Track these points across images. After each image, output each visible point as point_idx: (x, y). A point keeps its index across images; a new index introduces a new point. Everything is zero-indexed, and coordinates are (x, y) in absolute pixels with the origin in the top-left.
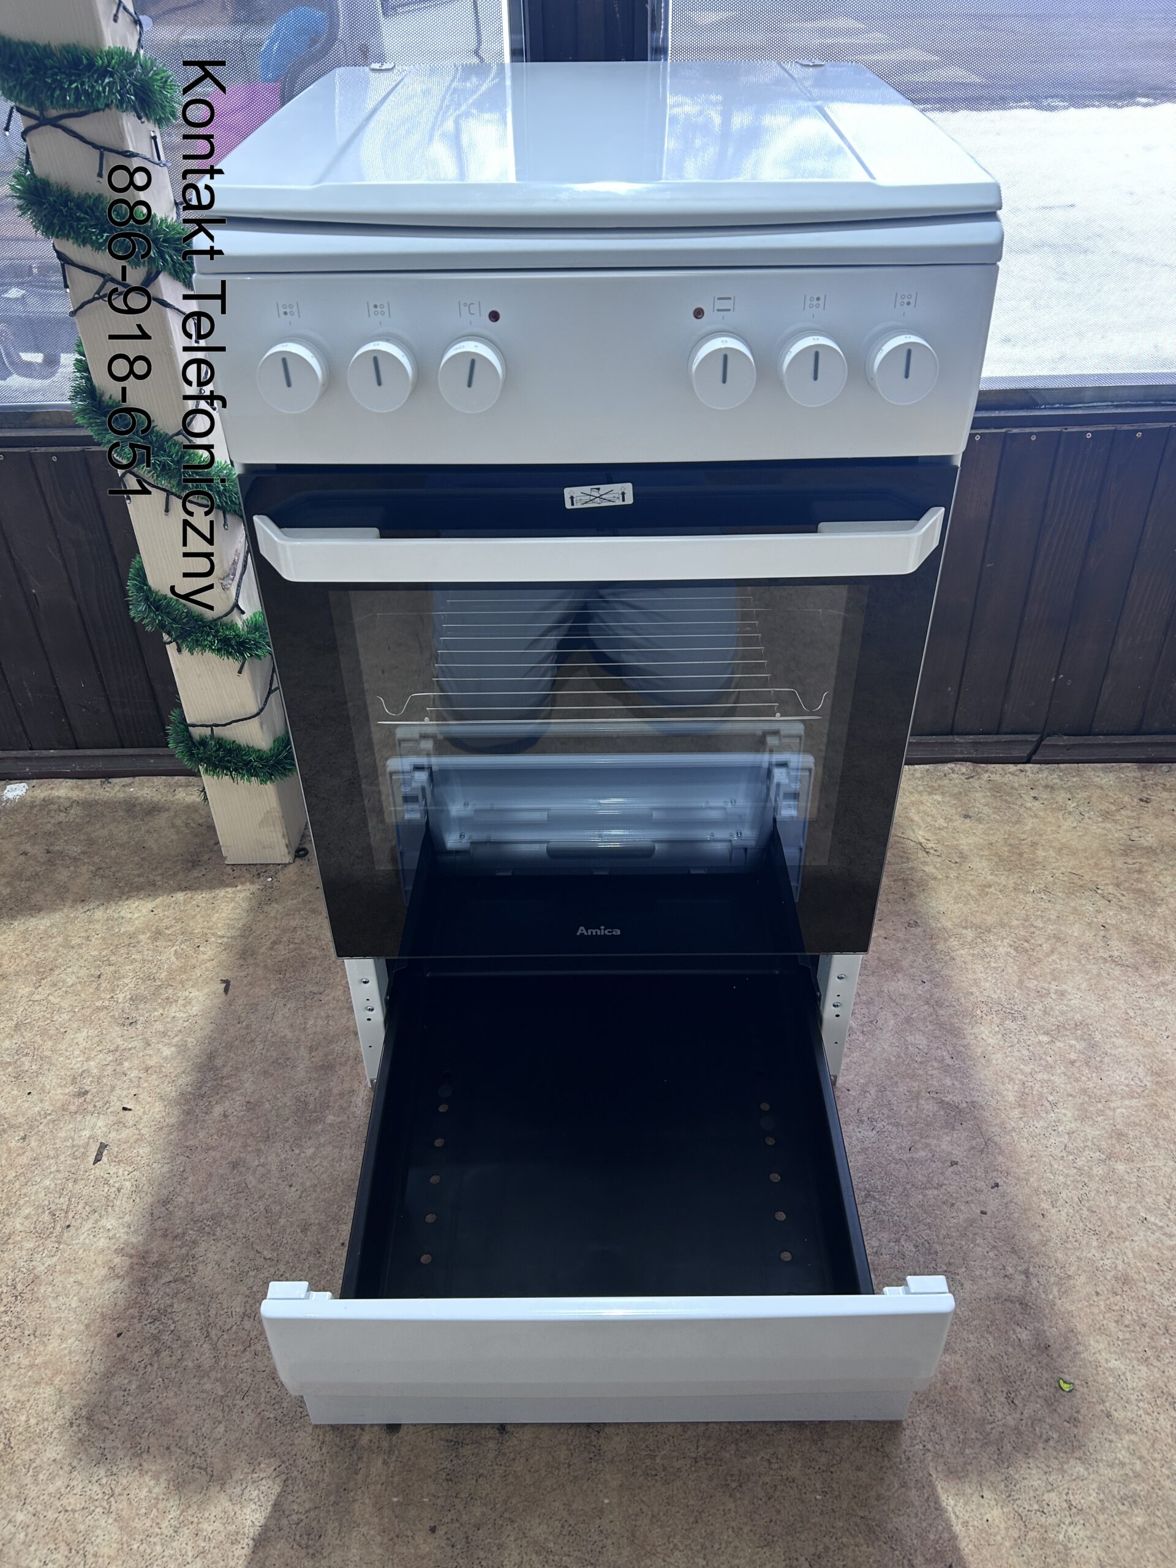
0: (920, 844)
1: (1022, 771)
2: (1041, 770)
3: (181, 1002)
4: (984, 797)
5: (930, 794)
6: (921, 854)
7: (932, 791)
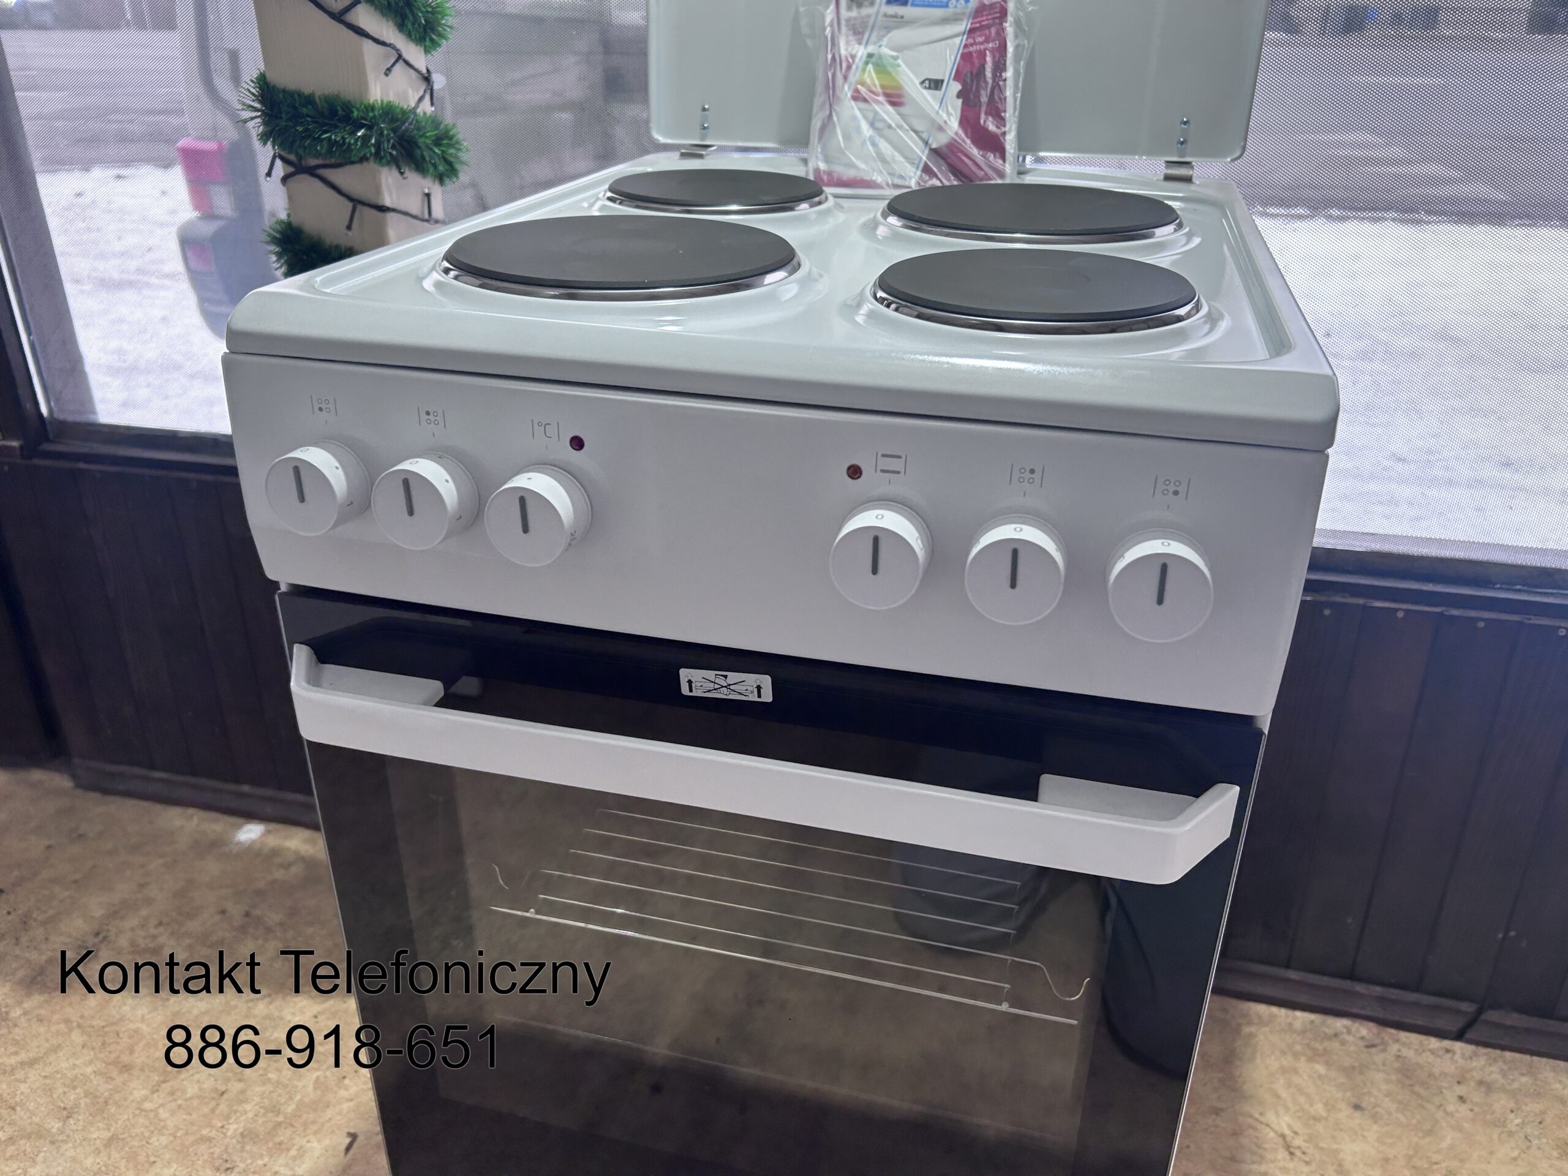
0: (1283, 1136)
1: (1448, 1051)
2: (1475, 1054)
3: (293, 1152)
4: (1387, 1081)
5: (1310, 1059)
6: (1282, 1154)
7: (1314, 1056)
